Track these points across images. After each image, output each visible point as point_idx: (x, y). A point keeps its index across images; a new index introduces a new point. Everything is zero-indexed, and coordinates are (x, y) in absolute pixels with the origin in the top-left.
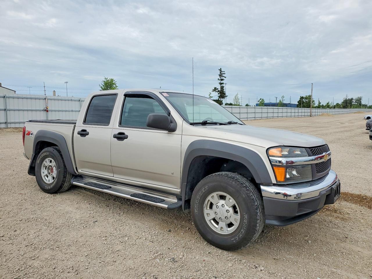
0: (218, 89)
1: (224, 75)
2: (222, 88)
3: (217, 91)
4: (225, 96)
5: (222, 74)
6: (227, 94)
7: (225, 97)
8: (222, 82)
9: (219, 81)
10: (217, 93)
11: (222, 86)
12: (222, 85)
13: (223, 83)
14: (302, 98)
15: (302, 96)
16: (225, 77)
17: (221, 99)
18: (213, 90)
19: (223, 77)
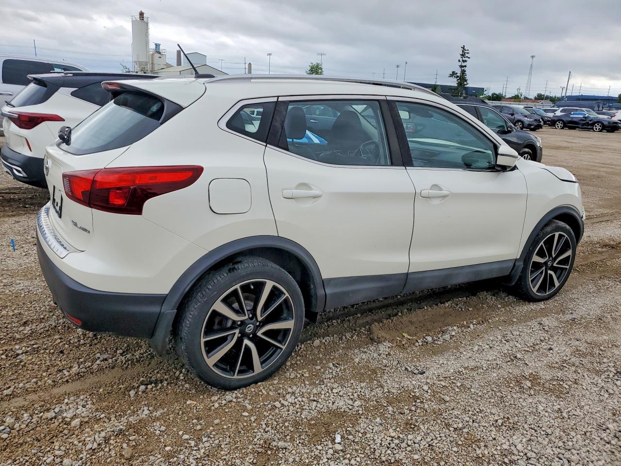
0: (457, 73)
1: (467, 55)
2: (463, 72)
3: (455, 77)
5: (465, 53)
8: (463, 64)
9: (460, 64)
10: (456, 79)
11: (463, 70)
12: (464, 68)
13: (465, 66)
16: (469, 58)
18: (451, 75)
19: (467, 57)
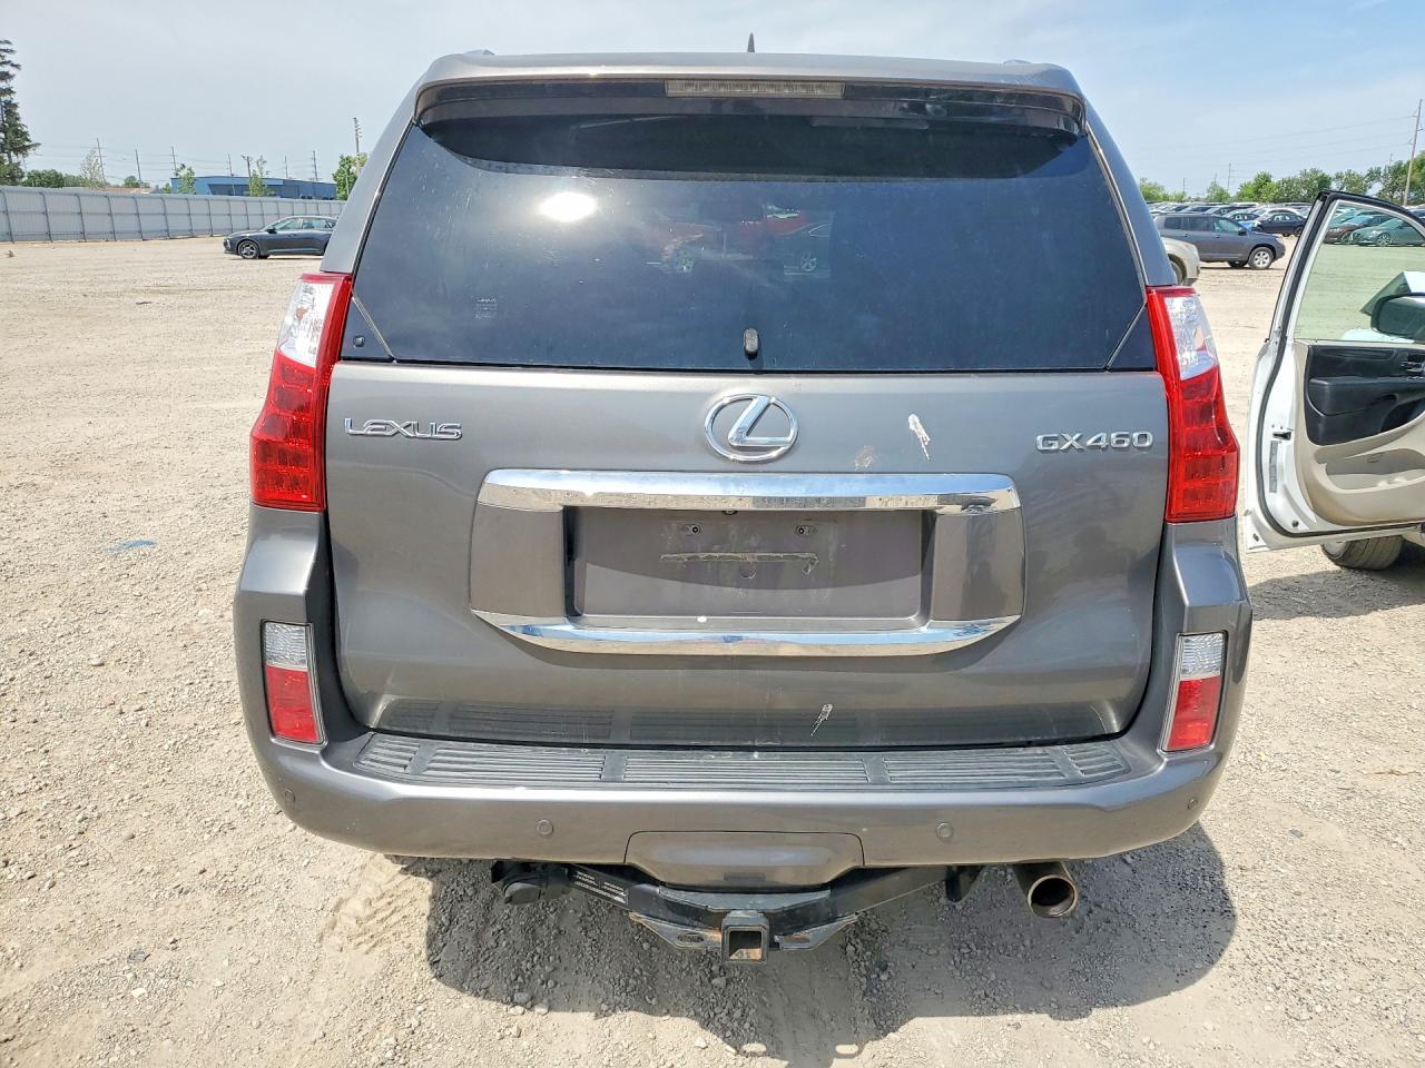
4: (27, 143)
6: (34, 138)
7: (29, 147)
14: (347, 162)
15: (345, 156)
17: (9, 157)
